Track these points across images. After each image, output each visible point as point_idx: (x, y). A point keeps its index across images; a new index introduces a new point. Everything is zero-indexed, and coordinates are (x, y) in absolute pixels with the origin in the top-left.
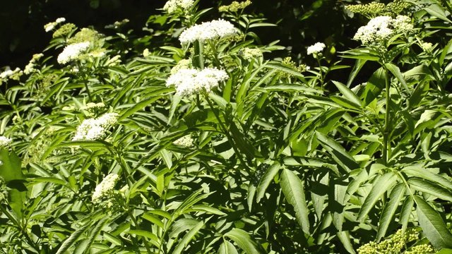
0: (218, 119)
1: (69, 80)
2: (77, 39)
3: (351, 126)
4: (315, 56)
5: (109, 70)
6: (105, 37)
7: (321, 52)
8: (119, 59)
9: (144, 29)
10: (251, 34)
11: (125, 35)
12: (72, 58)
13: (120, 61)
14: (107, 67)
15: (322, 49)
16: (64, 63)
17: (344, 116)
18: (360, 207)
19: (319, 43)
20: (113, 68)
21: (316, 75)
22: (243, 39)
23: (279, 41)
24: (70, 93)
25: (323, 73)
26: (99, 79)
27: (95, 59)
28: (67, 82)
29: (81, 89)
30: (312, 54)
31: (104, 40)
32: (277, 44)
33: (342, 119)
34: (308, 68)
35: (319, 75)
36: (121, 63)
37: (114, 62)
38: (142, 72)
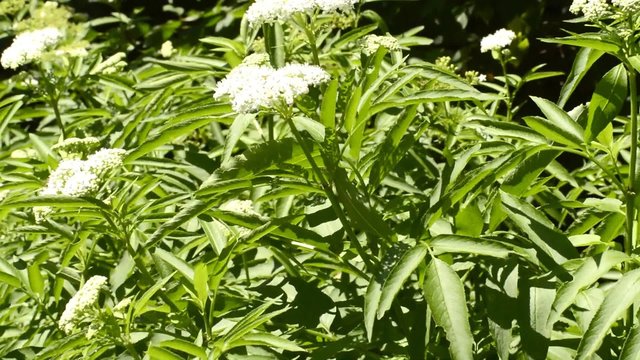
0: (311, 160)
1: (23, 99)
2: (33, 22)
3: (566, 189)
4: (495, 56)
5: (101, 81)
6: (89, 19)
7: (507, 47)
8: (123, 59)
9: (167, 8)
10: (369, 13)
11: (128, 16)
12: (30, 57)
13: (124, 64)
14: (96, 77)
15: (509, 42)
16: (14, 66)
17: (549, 168)
18: (581, 337)
19: (503, 31)
20: (110, 78)
21: (497, 92)
22: (353, 23)
23: (422, 28)
24: (22, 125)
25: (511, 88)
26: (75, 100)
27: (73, 61)
28: (20, 104)
29: (41, 119)
30: (489, 52)
31: (87, 25)
32: (419, 35)
33: (546, 174)
34: (483, 77)
35: (504, 91)
36: (126, 69)
37: (113, 65)
38: (166, 85)
